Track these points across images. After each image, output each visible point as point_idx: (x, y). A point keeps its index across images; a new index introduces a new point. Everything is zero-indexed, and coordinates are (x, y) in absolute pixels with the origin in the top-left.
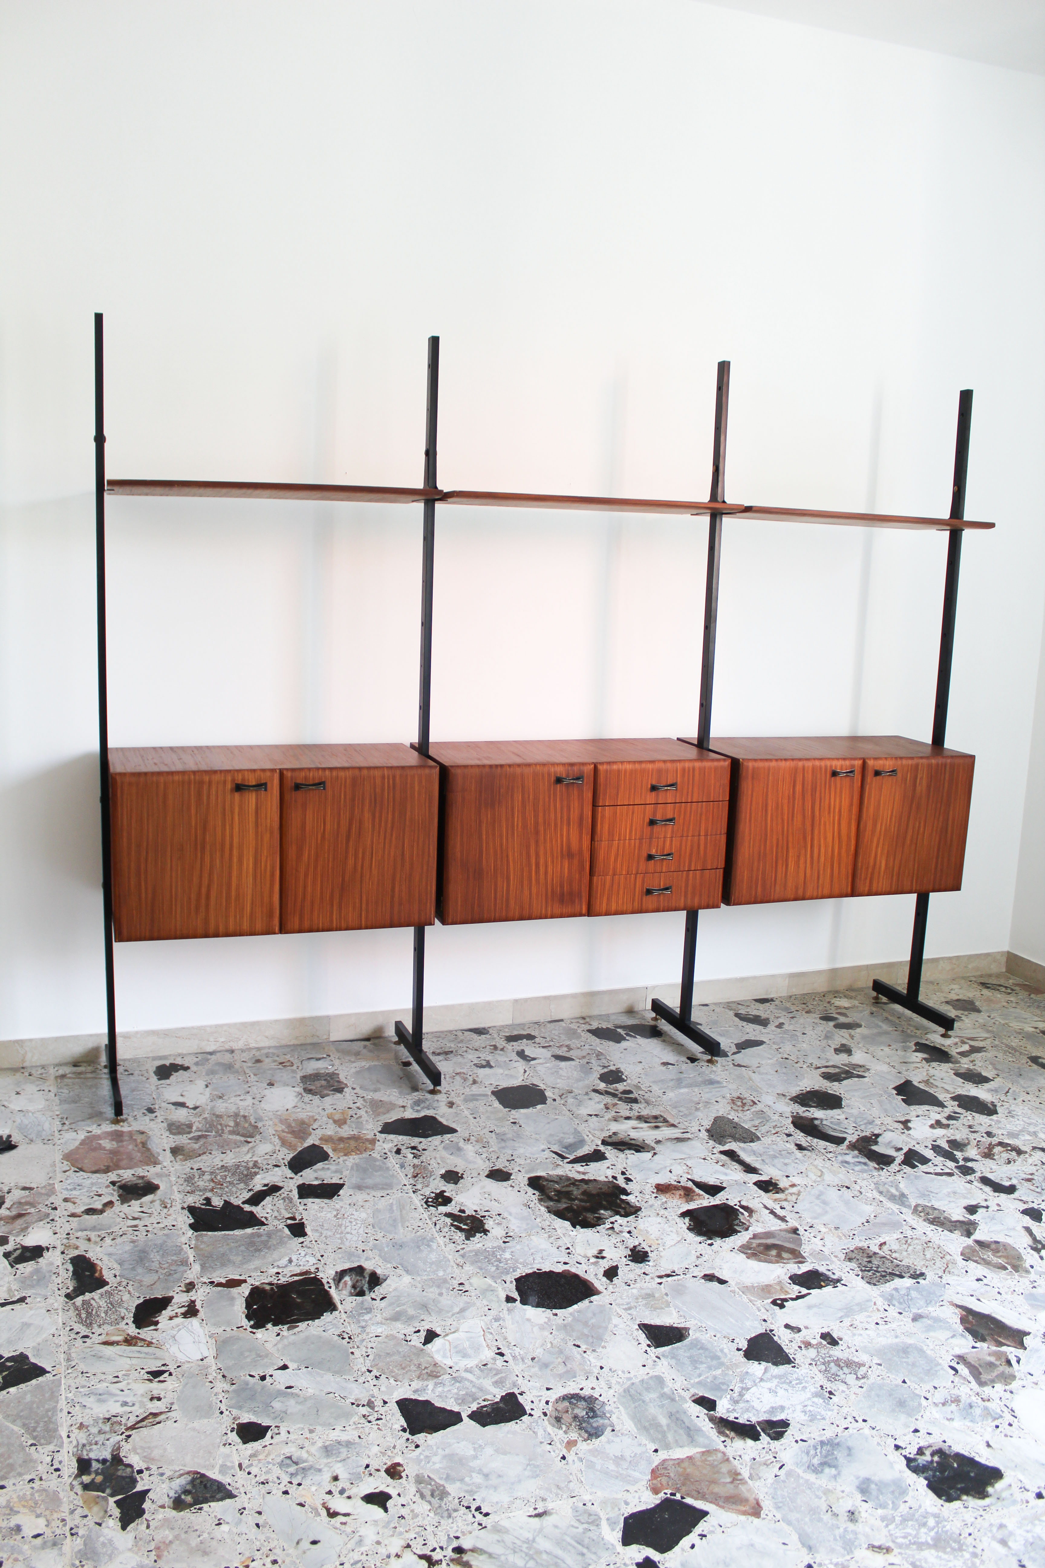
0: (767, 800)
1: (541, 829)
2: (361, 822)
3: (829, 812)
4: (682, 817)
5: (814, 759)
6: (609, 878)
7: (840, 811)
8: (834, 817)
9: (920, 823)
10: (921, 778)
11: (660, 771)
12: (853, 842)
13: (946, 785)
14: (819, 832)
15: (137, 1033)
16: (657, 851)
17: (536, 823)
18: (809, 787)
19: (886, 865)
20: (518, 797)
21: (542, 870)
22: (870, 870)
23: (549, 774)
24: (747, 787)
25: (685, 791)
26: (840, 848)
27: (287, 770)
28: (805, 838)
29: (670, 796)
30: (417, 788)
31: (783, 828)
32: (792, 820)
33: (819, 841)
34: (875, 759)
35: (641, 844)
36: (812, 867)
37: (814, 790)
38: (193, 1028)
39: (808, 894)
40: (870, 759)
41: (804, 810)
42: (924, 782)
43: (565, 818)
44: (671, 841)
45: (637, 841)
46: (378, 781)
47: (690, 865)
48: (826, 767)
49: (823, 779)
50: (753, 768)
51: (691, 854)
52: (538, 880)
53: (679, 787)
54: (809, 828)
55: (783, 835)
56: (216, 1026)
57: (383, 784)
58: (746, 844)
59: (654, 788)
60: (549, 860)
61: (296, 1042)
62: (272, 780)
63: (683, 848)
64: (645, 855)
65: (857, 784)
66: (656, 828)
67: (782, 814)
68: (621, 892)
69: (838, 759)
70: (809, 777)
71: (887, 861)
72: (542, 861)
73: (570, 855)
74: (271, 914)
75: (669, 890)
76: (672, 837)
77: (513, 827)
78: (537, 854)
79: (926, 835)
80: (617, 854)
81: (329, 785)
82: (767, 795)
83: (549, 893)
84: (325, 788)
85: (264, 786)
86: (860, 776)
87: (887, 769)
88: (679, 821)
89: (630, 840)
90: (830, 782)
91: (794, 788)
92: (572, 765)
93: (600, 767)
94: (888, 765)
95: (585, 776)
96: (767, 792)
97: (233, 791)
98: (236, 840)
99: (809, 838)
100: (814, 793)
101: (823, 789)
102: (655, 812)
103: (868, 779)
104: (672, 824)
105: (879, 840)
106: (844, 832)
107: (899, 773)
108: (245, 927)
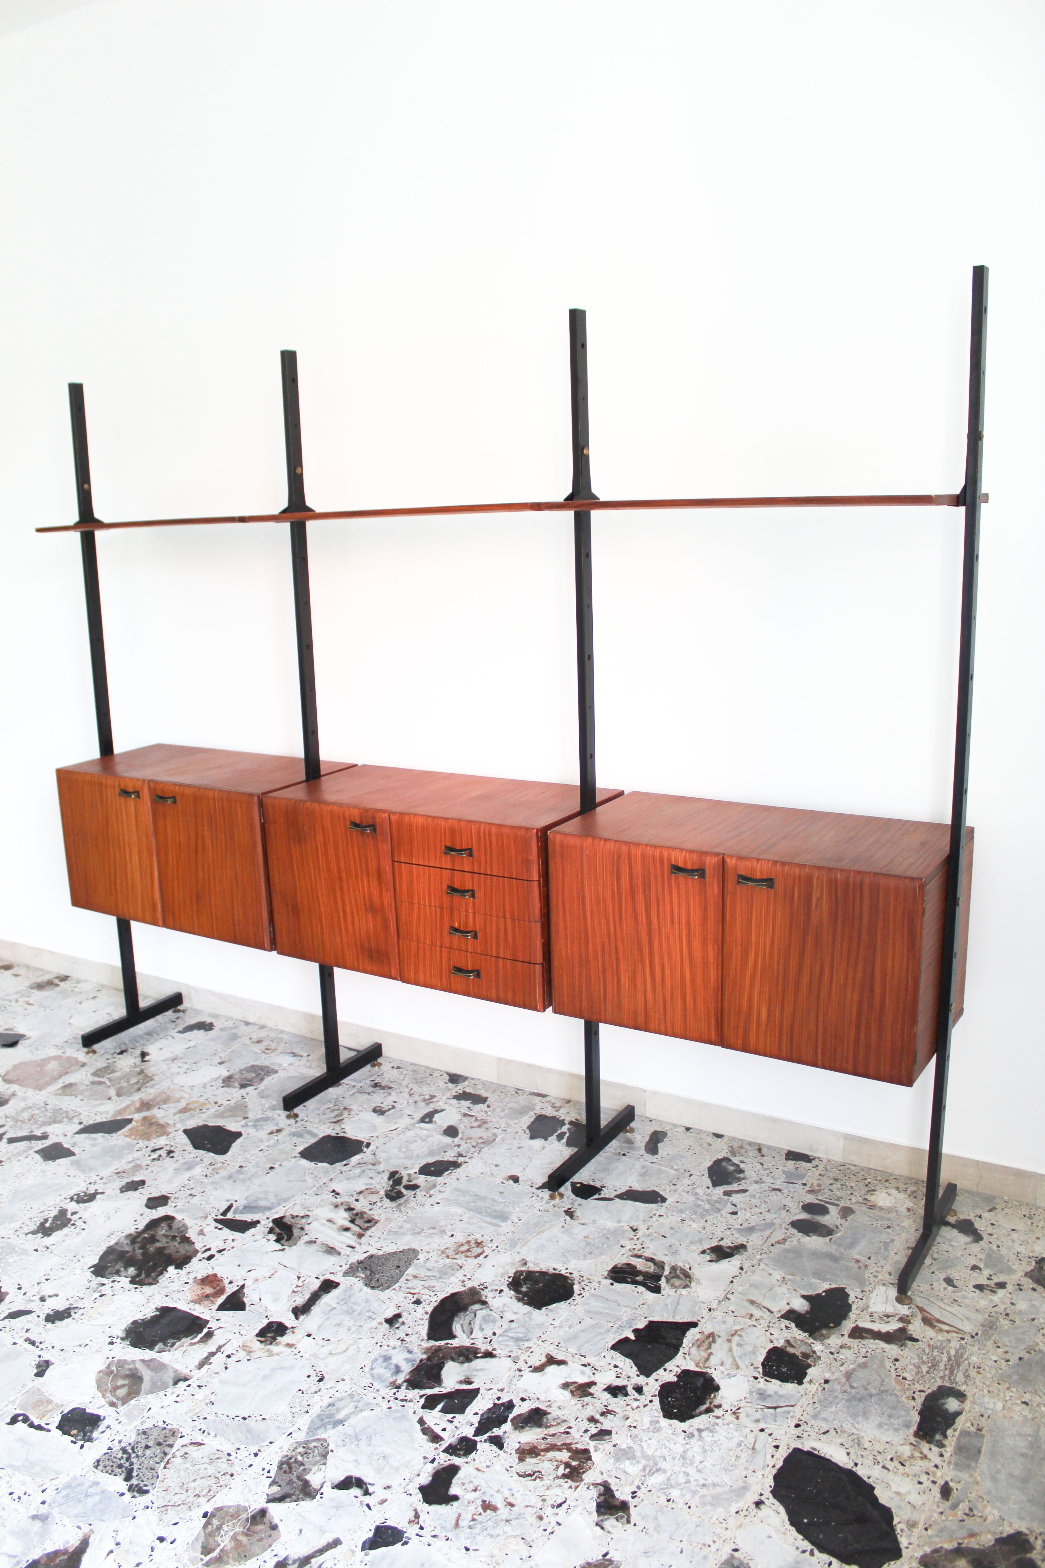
0: (583, 889)
1: (344, 875)
2: (203, 838)
3: (672, 923)
4: (482, 889)
5: (647, 845)
6: (413, 945)
7: (688, 923)
8: (680, 930)
9: (822, 967)
10: (819, 900)
11: (452, 831)
12: (713, 973)
13: (866, 917)
14: (661, 947)
16: (459, 924)
17: (339, 869)
18: (640, 884)
19: (769, 1016)
20: (320, 837)
21: (349, 919)
22: (743, 1017)
23: (344, 819)
25: (483, 860)
26: (692, 974)
27: (152, 781)
28: (640, 950)
29: (465, 863)
30: (239, 813)
31: (608, 930)
32: (621, 921)
33: (661, 957)
34: (740, 858)
35: (442, 912)
36: (654, 991)
39: (652, 1027)
40: (732, 857)
41: (635, 913)
42: (825, 907)
43: (364, 868)
44: (475, 917)
45: (438, 910)
47: (498, 951)
48: (661, 859)
49: (659, 873)
50: (562, 844)
51: (498, 937)
52: (346, 929)
53: (475, 854)
54: (645, 938)
55: (609, 938)
57: (214, 804)
58: (562, 941)
59: (450, 849)
60: (355, 910)
62: (142, 787)
63: (489, 929)
64: (447, 927)
65: (714, 889)
66: (457, 898)
67: (606, 911)
68: (428, 963)
69: (681, 850)
70: (638, 868)
71: (769, 1010)
72: (348, 911)
73: (372, 908)
74: (154, 908)
75: (478, 974)
76: (474, 913)
77: (319, 869)
78: (343, 901)
79: (834, 986)
80: (419, 919)
81: (178, 799)
82: (582, 883)
83: (359, 947)
84: (175, 802)
85: (138, 794)
86: (715, 879)
87: (758, 876)
88: (480, 895)
89: (430, 906)
90: (669, 879)
91: (618, 879)
92: (366, 810)
93: (392, 817)
94: (760, 870)
95: (377, 825)
96: (582, 879)
97: (120, 795)
98: (126, 838)
99: (646, 951)
100: (647, 893)
101: (660, 887)
102: (452, 879)
103: (730, 885)
104: (473, 896)
105: (754, 975)
106: (698, 953)
107: (779, 885)
108: (140, 915)
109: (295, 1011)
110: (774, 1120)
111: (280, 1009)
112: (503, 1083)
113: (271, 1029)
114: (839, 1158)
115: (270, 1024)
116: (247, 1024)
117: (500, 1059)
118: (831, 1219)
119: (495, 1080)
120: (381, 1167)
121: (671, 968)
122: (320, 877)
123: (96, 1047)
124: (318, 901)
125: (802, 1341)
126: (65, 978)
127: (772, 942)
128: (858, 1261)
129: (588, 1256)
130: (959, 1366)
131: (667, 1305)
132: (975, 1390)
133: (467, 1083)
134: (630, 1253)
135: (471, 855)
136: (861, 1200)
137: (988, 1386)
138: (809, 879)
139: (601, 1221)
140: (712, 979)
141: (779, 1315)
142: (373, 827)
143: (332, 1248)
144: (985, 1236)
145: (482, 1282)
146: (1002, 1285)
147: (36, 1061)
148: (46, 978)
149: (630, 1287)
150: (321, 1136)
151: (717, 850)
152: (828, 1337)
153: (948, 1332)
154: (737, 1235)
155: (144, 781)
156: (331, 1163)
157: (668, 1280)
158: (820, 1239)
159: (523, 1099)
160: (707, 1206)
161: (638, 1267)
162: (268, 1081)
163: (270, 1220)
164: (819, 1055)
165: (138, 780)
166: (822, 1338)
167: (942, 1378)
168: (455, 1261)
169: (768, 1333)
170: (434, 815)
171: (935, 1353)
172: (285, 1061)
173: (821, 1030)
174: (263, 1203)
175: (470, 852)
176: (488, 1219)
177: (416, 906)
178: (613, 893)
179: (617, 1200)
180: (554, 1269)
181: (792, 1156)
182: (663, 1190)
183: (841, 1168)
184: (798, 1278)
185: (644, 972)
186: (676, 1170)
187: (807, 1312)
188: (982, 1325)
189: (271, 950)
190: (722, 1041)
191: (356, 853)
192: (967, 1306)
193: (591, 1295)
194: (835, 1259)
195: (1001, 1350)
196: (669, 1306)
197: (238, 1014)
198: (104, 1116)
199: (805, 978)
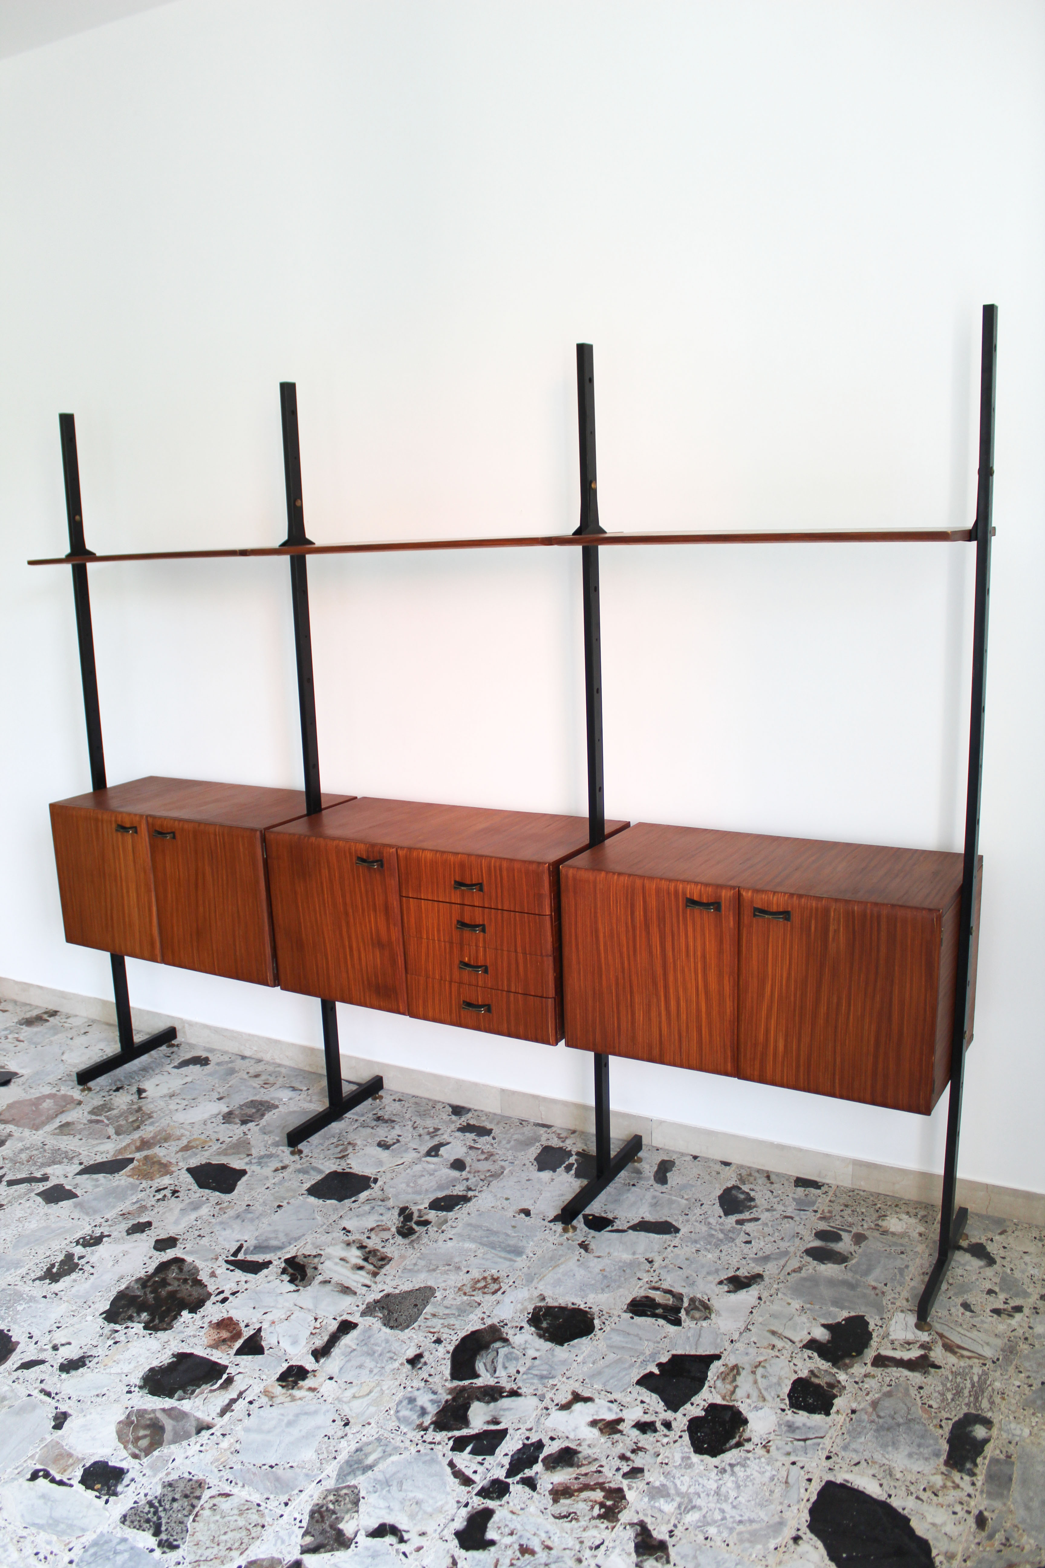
0: (596, 923)
1: (350, 911)
2: (204, 874)
3: (688, 955)
4: (493, 924)
5: (661, 879)
7: (704, 957)
8: (695, 963)
9: (839, 998)
10: (836, 931)
11: (462, 865)
12: (729, 1005)
13: (883, 948)
14: (676, 980)
15: (197, 1023)
16: (469, 959)
17: (345, 904)
18: (655, 917)
19: (785, 1046)
20: (325, 872)
21: (355, 953)
22: (760, 1048)
23: (350, 853)
24: (568, 901)
25: (493, 895)
26: (708, 1006)
27: (151, 816)
28: (655, 983)
29: (476, 898)
30: (241, 848)
31: (622, 964)
32: (635, 956)
33: (676, 991)
34: (757, 891)
35: (451, 947)
36: (669, 1024)
37: (661, 919)
38: (232, 1031)
40: (748, 890)
41: (650, 946)
42: (842, 939)
43: (371, 902)
44: (485, 951)
45: (448, 945)
46: (212, 837)
47: (509, 985)
48: (676, 892)
49: (674, 907)
50: (574, 879)
51: (509, 972)
52: (353, 966)
53: (485, 888)
54: (659, 972)
55: (623, 971)
56: (249, 1035)
57: (216, 839)
58: (575, 975)
59: (459, 884)
60: (361, 945)
61: (310, 1070)
62: (140, 823)
63: (499, 963)
64: (457, 962)
65: (729, 922)
66: (467, 933)
67: (619, 945)
68: (437, 998)
69: (696, 883)
70: (653, 903)
71: (786, 1041)
72: (354, 946)
73: (379, 944)
74: (152, 944)
75: (489, 1008)
76: (485, 948)
77: (324, 904)
78: (349, 937)
79: (851, 1017)
80: (427, 955)
81: (178, 835)
82: (596, 916)
83: (366, 983)
84: (174, 837)
85: (135, 829)
86: (731, 913)
87: (774, 909)
88: (490, 930)
89: (439, 940)
90: (684, 913)
91: (632, 913)
92: (373, 845)
93: (400, 852)
94: (777, 902)
95: (385, 860)
96: (596, 913)
97: (117, 830)
98: (123, 874)
99: (661, 984)
100: (662, 926)
101: (675, 920)
102: (462, 913)
103: (746, 918)
104: (483, 931)
105: (770, 1008)
106: (713, 986)
107: (796, 918)
108: (138, 951)
109: (293, 1045)
110: (782, 1147)
111: (277, 1042)
112: (507, 1114)
113: (268, 1063)
114: (847, 1183)
115: (267, 1057)
116: (243, 1058)
117: (503, 1091)
118: (845, 1245)
119: (498, 1112)
120: (390, 1203)
121: (687, 1001)
122: (325, 913)
123: (91, 1084)
124: (324, 938)
125: (826, 1371)
126: (54, 1013)
127: (789, 974)
128: (874, 1288)
129: (607, 1290)
130: (983, 1392)
131: (688, 1338)
132: (1001, 1417)
133: (470, 1115)
134: (647, 1286)
135: (481, 890)
136: (873, 1226)
137: (1014, 1412)
138: (826, 911)
139: (616, 1254)
140: (728, 1011)
141: (801, 1345)
142: (380, 862)
143: (347, 1288)
144: (998, 1260)
145: (502, 1318)
146: (1019, 1309)
147: (30, 1100)
148: (35, 1013)
149: (650, 1320)
150: (327, 1172)
151: (732, 883)
152: (852, 1367)
153: (969, 1358)
154: (753, 1265)
155: (141, 816)
156: (340, 1200)
157: (687, 1313)
158: (836, 1266)
159: (528, 1131)
160: (721, 1236)
161: (657, 1299)
162: (268, 1116)
163: (282, 1260)
164: (837, 1085)
165: (136, 815)
166: (846, 1368)
167: (968, 1405)
168: (472, 1298)
169: (792, 1364)
170: (442, 849)
171: (959, 1379)
172: (285, 1095)
173: (838, 1060)
174: (274, 1243)
175: (480, 886)
176: (503, 1254)
177: (424, 941)
178: (627, 927)
179: (630, 1231)
180: (573, 1304)
181: (801, 1182)
182: (676, 1221)
183: (851, 1194)
184: (817, 1307)
185: (659, 1006)
186: (687, 1199)
187: (828, 1341)
188: (1002, 1350)
189: (274, 986)
190: (738, 1072)
191: (363, 889)
192: (986, 1331)
193: (612, 1329)
194: (852, 1286)
195: (1023, 1375)
196: (691, 1339)
197: (233, 1047)
198: (104, 1155)
199: (823, 1010)
